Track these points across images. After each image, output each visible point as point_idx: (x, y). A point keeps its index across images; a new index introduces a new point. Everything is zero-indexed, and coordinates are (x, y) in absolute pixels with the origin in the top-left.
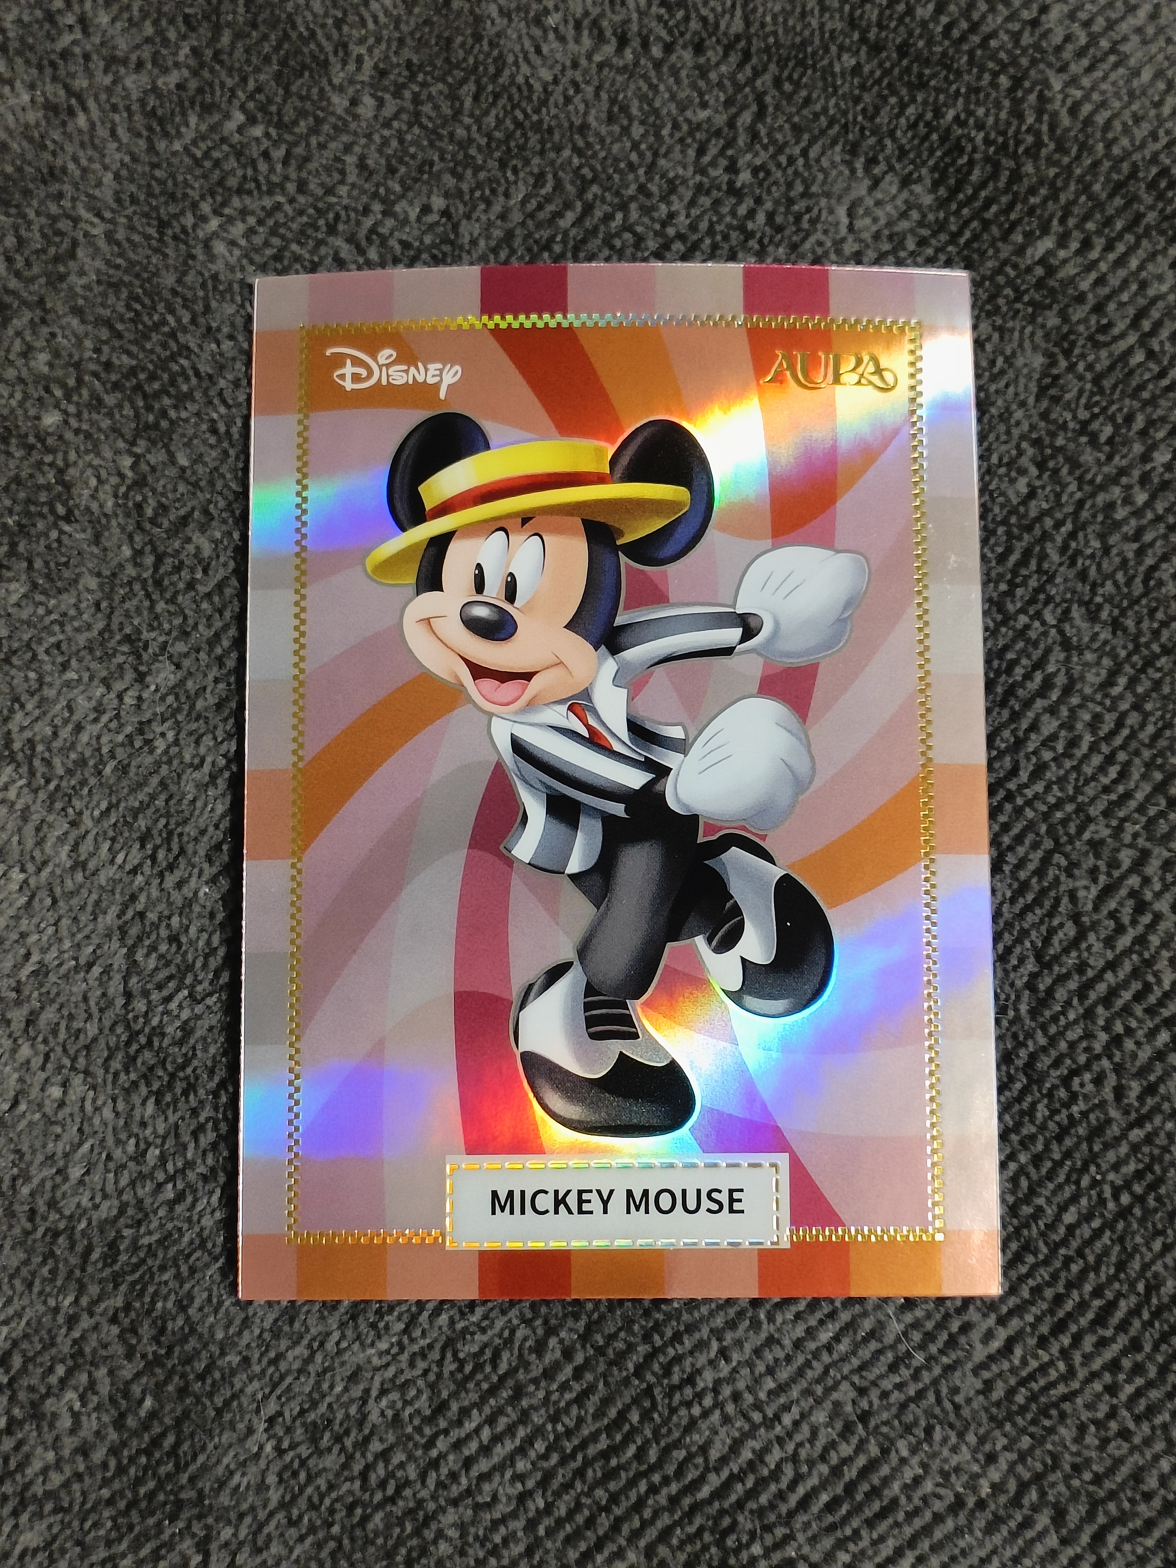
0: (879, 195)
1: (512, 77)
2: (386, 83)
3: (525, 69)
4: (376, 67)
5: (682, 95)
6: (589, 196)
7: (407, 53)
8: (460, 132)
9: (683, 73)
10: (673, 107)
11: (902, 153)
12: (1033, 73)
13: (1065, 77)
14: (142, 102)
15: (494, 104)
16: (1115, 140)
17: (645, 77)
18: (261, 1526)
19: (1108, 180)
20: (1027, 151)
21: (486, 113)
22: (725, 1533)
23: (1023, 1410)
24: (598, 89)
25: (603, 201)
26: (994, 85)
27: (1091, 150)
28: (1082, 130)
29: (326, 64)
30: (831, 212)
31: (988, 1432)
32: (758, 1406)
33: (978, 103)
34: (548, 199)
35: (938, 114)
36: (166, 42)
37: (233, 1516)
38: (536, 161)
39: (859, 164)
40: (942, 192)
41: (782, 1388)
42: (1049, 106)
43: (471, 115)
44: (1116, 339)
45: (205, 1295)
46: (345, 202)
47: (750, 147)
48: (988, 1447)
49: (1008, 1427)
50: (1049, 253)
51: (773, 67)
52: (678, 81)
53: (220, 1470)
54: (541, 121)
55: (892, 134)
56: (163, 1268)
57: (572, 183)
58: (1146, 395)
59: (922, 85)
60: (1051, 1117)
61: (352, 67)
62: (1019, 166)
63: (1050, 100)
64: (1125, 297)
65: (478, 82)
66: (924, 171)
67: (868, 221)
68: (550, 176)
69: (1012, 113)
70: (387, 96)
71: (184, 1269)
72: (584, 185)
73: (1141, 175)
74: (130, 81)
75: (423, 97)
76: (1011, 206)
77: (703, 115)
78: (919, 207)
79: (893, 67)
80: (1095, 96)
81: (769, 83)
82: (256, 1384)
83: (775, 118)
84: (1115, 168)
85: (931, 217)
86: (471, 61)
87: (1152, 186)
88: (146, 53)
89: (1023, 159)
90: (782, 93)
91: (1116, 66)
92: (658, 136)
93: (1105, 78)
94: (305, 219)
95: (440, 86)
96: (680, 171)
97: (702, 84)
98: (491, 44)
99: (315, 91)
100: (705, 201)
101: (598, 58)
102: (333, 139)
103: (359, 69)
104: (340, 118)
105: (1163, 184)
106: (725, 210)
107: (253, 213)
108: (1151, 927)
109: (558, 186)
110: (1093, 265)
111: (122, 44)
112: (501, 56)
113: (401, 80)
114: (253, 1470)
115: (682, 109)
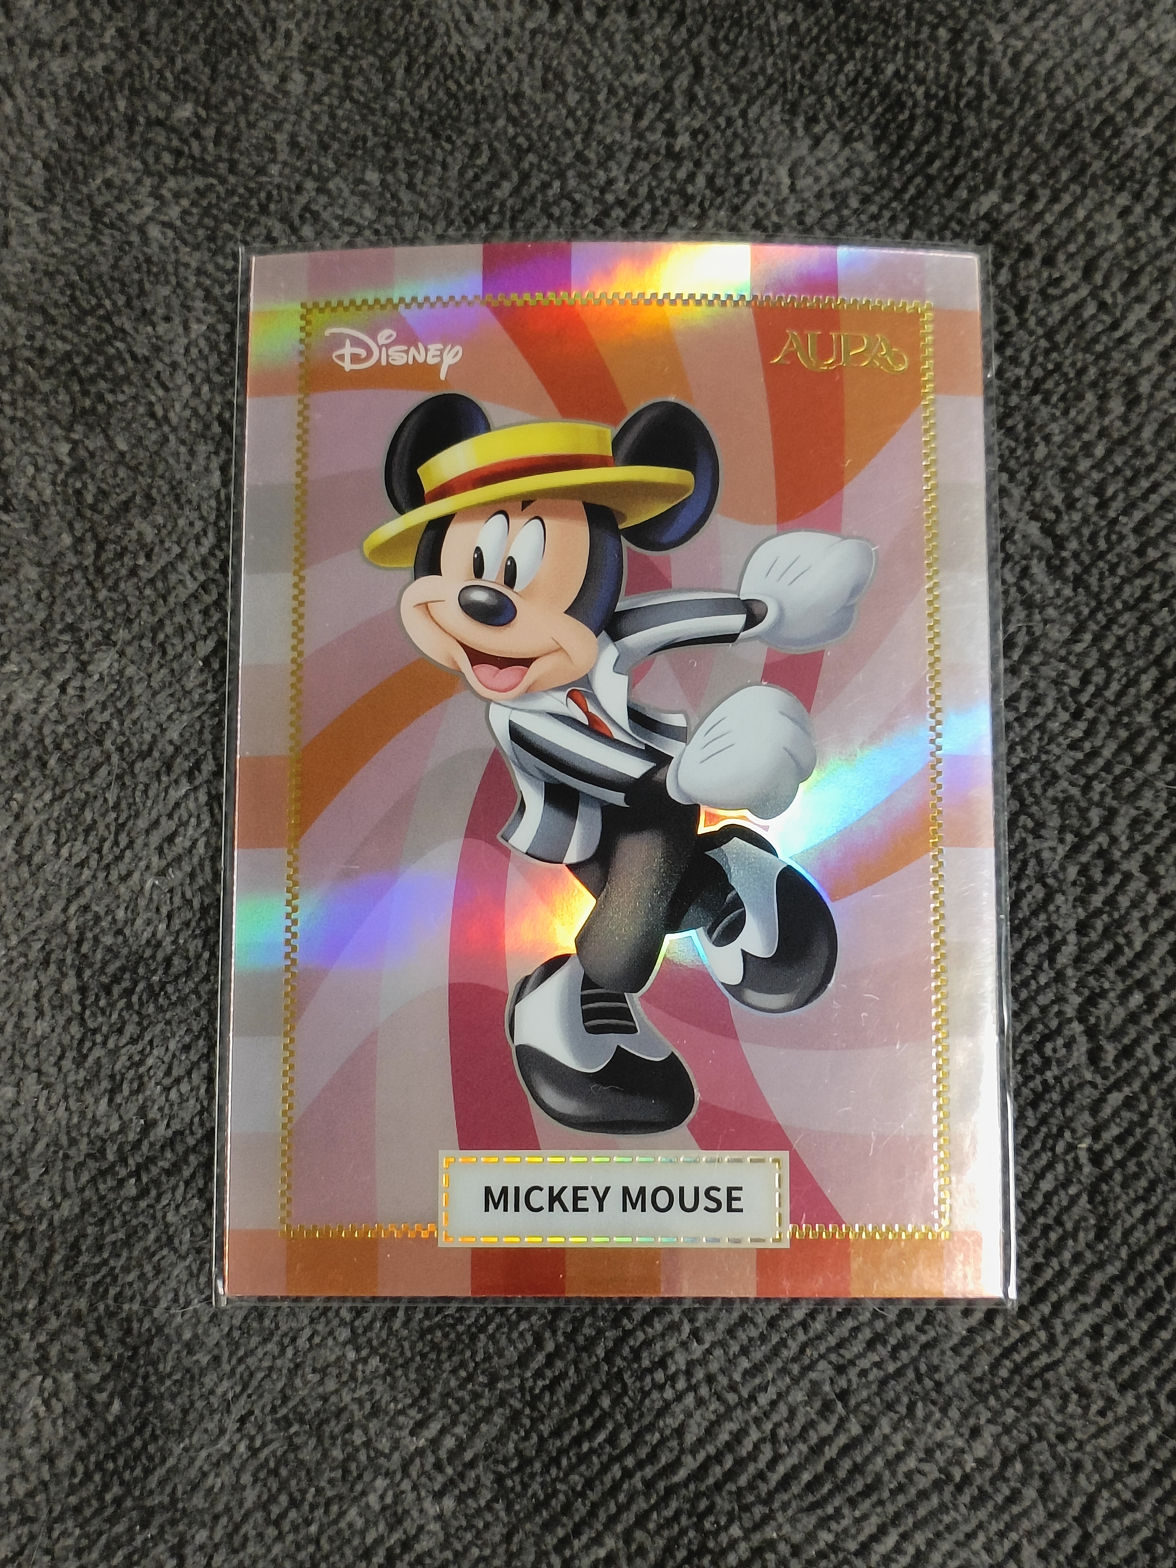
0: (820, 154)
1: (444, 47)
2: (315, 57)
3: (457, 38)
4: (305, 42)
5: (616, 60)
6: (525, 165)
7: (338, 27)
8: (393, 106)
9: (618, 37)
10: (608, 71)
11: (843, 111)
12: (972, 24)
13: (1006, 27)
14: (69, 87)
15: (426, 75)
16: (1058, 89)
17: (580, 43)
18: (237, 1527)
19: (1052, 130)
20: (968, 105)
21: (419, 85)
22: (702, 1516)
23: (1007, 1383)
24: (531, 57)
25: (540, 169)
26: (933, 38)
27: (1034, 100)
28: (1024, 81)
29: (254, 40)
30: (772, 172)
31: (971, 1407)
32: (733, 1387)
33: (917, 57)
34: (484, 170)
35: (877, 69)
36: (90, 23)
37: (207, 1518)
38: (471, 130)
39: (799, 123)
40: (884, 148)
41: (757, 1369)
42: (989, 58)
43: (404, 88)
44: (1066, 293)
45: (171, 1296)
46: (277, 180)
47: (688, 109)
48: (972, 1421)
49: (992, 1401)
50: (996, 207)
51: (708, 28)
52: (612, 46)
53: (193, 1473)
54: (474, 92)
55: (831, 91)
56: (126, 1269)
57: (509, 153)
58: (1099, 348)
59: (861, 41)
60: (1025, 1084)
61: (280, 43)
62: (961, 119)
63: (991, 52)
64: (1072, 248)
65: (409, 54)
66: (865, 129)
67: (810, 180)
68: (485, 147)
69: (952, 66)
70: (318, 72)
71: (148, 1269)
72: (521, 154)
73: (1085, 123)
74: (56, 66)
75: (354, 70)
76: (954, 161)
77: (639, 79)
78: (861, 165)
79: (830, 23)
80: (1037, 46)
81: (705, 44)
82: (226, 1384)
83: (712, 79)
84: (1059, 118)
85: (874, 174)
86: (402, 32)
87: (1097, 134)
88: (71, 35)
89: (966, 112)
90: (719, 54)
91: (1057, 14)
92: (594, 103)
93: (1046, 27)
94: (236, 199)
95: (371, 59)
96: (618, 136)
97: (636, 47)
98: (422, 15)
99: (244, 68)
100: (644, 166)
101: (530, 25)
102: (263, 117)
103: (287, 44)
104: (270, 96)
105: (1108, 133)
106: (664, 174)
107: (186, 195)
108: (1120, 888)
109: (494, 156)
110: (1039, 216)
111: (47, 28)
112: (432, 26)
113: (330, 54)
114: (227, 1470)
115: (618, 75)
